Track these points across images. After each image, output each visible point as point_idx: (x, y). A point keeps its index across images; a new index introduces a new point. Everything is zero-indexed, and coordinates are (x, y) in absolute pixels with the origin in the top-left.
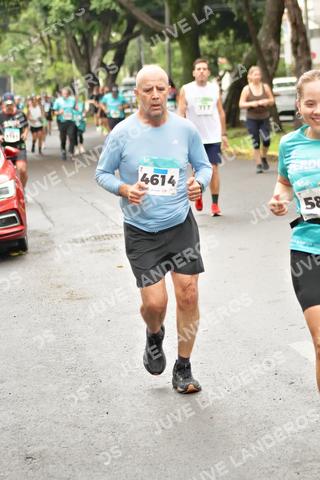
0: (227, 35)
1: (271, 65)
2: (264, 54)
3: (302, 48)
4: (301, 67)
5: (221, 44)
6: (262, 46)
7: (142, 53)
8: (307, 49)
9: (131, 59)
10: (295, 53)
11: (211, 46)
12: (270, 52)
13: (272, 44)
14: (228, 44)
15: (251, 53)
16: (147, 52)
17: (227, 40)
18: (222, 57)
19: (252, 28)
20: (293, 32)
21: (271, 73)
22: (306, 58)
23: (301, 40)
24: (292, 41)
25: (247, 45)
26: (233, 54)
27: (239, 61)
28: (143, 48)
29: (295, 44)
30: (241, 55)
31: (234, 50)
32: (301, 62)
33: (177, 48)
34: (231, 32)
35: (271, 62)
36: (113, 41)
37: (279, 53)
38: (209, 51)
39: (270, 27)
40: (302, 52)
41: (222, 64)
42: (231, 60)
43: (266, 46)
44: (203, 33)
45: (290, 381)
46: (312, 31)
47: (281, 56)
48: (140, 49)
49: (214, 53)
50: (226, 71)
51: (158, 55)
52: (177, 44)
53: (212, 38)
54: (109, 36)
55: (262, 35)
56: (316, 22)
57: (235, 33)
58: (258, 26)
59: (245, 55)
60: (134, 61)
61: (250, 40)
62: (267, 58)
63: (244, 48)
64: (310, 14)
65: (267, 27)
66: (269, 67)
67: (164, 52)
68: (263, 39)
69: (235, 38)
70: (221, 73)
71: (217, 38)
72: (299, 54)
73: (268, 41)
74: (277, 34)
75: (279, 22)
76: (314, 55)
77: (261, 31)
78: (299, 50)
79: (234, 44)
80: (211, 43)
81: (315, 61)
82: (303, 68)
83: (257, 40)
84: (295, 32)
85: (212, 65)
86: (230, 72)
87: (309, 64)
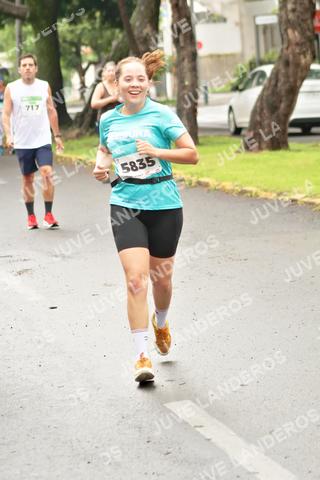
0: (92, 17)
2: (138, 42)
4: (183, 59)
5: (84, 29)
6: (136, 33)
8: (191, 37)
10: (176, 42)
11: (72, 32)
12: (145, 40)
13: (148, 30)
14: (94, 29)
15: (122, 41)
17: (93, 24)
18: (87, 45)
19: (123, 11)
20: (173, 16)
22: (189, 49)
24: (172, 26)
25: (117, 31)
26: (100, 42)
27: (107, 51)
29: (176, 32)
30: (109, 44)
31: (102, 37)
32: (184, 53)
33: (29, 33)
34: (98, 14)
38: (69, 37)
39: (146, 8)
40: (185, 41)
41: (86, 54)
42: (96, 49)
43: (141, 32)
44: (63, 15)
45: (166, 450)
46: (197, 15)
47: (160, 44)
49: (76, 40)
50: (90, 63)
51: (6, 41)
52: (29, 28)
53: (74, 22)
55: (135, 20)
56: (203, 4)
57: (101, 15)
58: (131, 7)
59: (114, 43)
61: (120, 25)
63: (113, 34)
65: (142, 8)
67: (14, 38)
68: (137, 24)
69: (103, 23)
70: (84, 66)
71: (81, 22)
72: (182, 44)
73: (143, 26)
74: (154, 19)
76: (200, 45)
77: (134, 14)
78: (181, 39)
79: (101, 28)
80: (73, 27)
81: (201, 52)
82: (186, 60)
83: (129, 25)
84: (176, 16)
85: (74, 55)
86: (95, 64)
87: (194, 56)
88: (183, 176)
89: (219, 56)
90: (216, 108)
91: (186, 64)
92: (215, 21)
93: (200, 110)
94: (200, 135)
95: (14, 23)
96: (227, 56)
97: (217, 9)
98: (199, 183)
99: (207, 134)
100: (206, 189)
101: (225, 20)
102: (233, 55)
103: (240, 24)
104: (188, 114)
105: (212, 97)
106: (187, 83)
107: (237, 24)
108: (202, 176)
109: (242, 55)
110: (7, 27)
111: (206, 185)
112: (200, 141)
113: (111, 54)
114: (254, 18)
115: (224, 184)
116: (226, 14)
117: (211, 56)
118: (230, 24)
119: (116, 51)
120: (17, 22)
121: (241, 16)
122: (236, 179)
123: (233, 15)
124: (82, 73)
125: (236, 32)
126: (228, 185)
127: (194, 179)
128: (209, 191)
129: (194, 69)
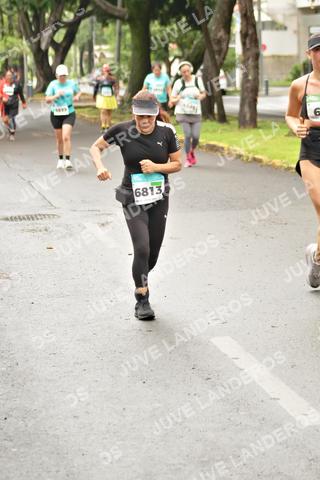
1: (220, 55)
2: (213, 43)
3: (251, 39)
4: (248, 59)
6: (212, 35)
7: (94, 33)
8: (256, 42)
9: (83, 39)
10: (244, 44)
12: (219, 42)
13: (221, 33)
15: (201, 41)
16: (98, 33)
18: (173, 43)
20: (242, 24)
21: (218, 63)
22: (254, 50)
23: (250, 32)
24: (241, 32)
25: (199, 32)
26: (184, 40)
27: (189, 48)
28: (95, 28)
29: (244, 36)
30: (192, 43)
31: (186, 37)
32: (249, 53)
33: (127, 31)
35: (220, 52)
36: (65, 20)
37: (228, 43)
39: (222, 16)
40: (250, 43)
41: (173, 50)
42: (181, 46)
43: (216, 35)
44: (155, 18)
45: (207, 376)
46: (264, 23)
47: (231, 46)
48: (92, 29)
50: (176, 57)
51: (109, 36)
52: (126, 27)
53: (164, 23)
54: (62, 13)
55: (212, 25)
56: (268, 14)
57: (187, 20)
59: (195, 42)
60: (85, 40)
61: (200, 28)
62: (216, 48)
63: (195, 35)
64: (263, 6)
65: (218, 16)
66: (217, 57)
67: (115, 34)
68: (213, 28)
70: (171, 59)
71: (170, 24)
72: (248, 46)
73: (217, 30)
74: (227, 24)
75: (231, 11)
76: (265, 47)
77: (212, 20)
78: (248, 41)
80: (163, 28)
81: (265, 53)
82: (251, 60)
83: (207, 29)
84: (245, 23)
85: (162, 51)
86: (180, 58)
87: (257, 56)
88: (243, 153)
89: (279, 57)
90: (275, 98)
91: (251, 62)
92: (277, 29)
93: (259, 99)
94: (259, 120)
95: (115, 22)
96: (286, 57)
97: (280, 19)
98: (255, 159)
99: (265, 120)
100: (259, 164)
101: (285, 28)
102: (290, 57)
103: (297, 32)
104: (250, 103)
105: (272, 90)
106: (250, 78)
107: (295, 32)
108: (257, 153)
109: (298, 57)
110: (110, 25)
111: (260, 161)
112: (259, 124)
113: (191, 51)
114: (309, 28)
115: (274, 161)
116: (287, 24)
117: (273, 56)
118: (290, 32)
119: (195, 49)
120: (118, 22)
121: (299, 25)
122: (284, 158)
123: (292, 25)
124: (169, 65)
125: (295, 39)
126: (277, 162)
127: (251, 156)
128: (262, 166)
129: (256, 67)
